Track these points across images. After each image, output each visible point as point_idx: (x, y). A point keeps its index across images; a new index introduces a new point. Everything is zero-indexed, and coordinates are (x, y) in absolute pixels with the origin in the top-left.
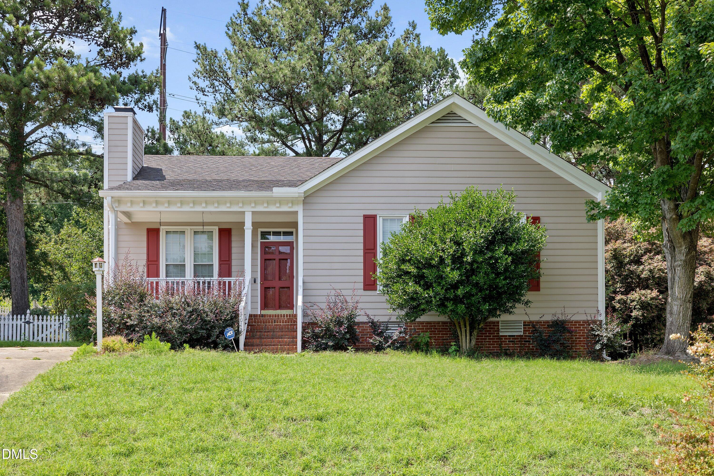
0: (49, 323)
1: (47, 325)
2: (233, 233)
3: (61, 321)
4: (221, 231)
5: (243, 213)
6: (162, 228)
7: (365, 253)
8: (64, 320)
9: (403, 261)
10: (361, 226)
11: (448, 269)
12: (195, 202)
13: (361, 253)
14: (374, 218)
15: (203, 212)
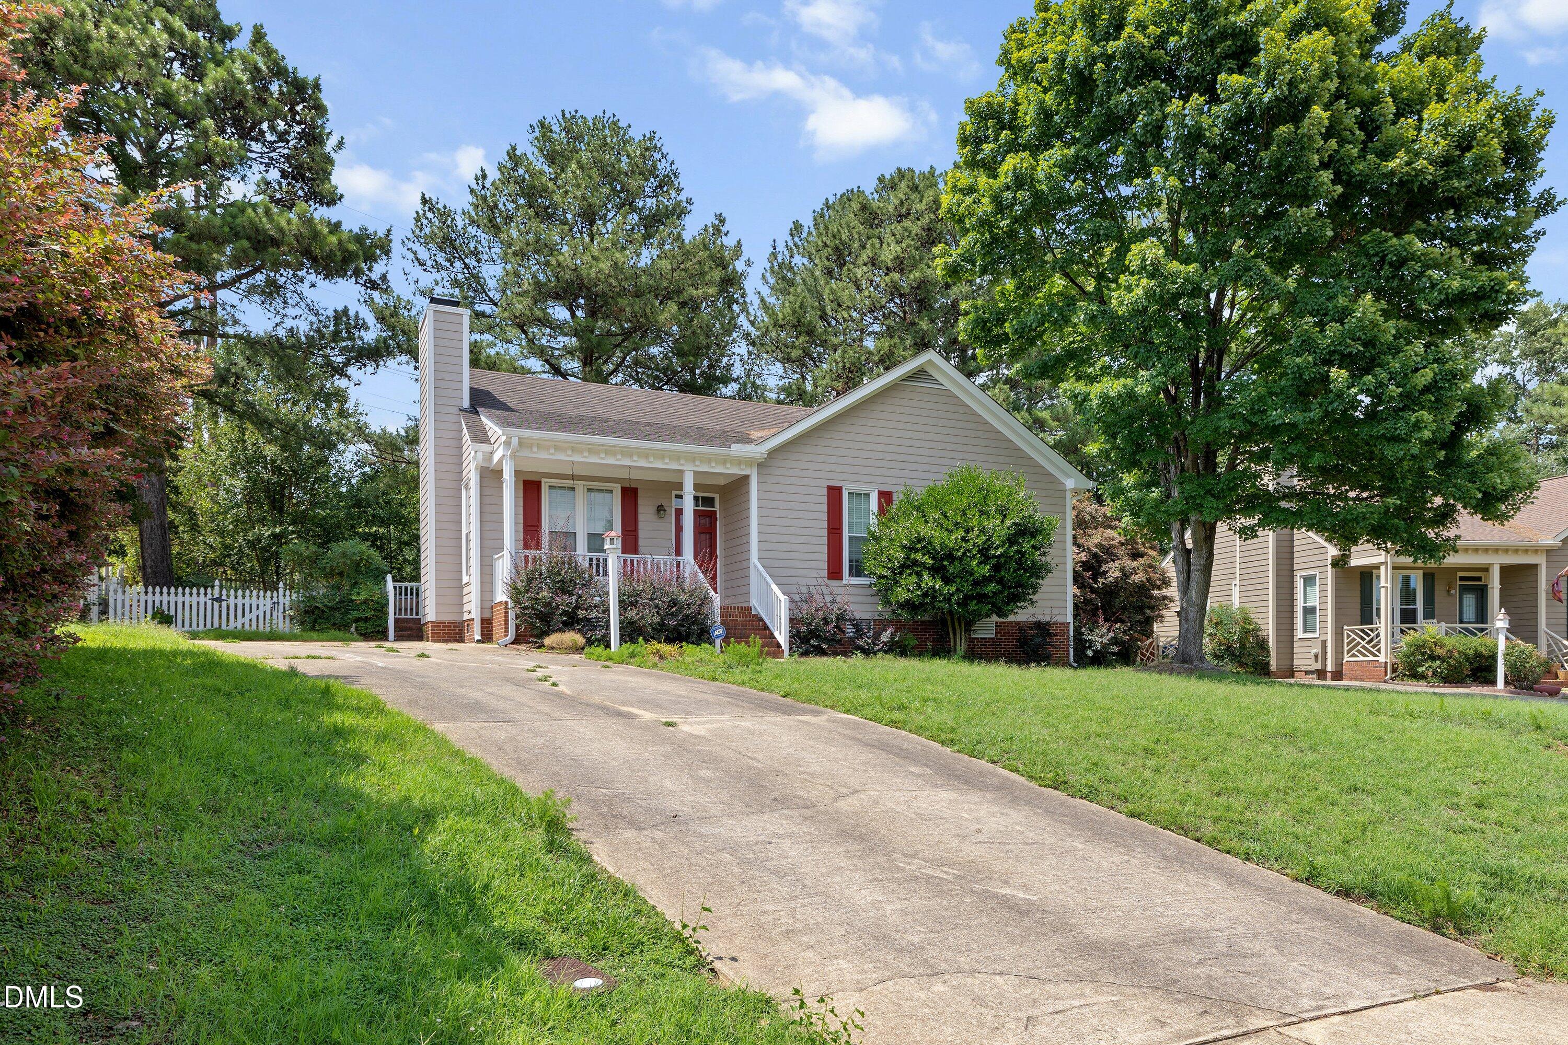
0: (247, 601)
1: (236, 605)
2: (640, 493)
3: (275, 599)
4: (625, 491)
5: (682, 472)
6: (544, 480)
7: (829, 533)
8: (281, 597)
9: (912, 549)
10: (825, 500)
11: (974, 563)
12: (628, 452)
13: (825, 533)
14: (839, 489)
15: (630, 467)
